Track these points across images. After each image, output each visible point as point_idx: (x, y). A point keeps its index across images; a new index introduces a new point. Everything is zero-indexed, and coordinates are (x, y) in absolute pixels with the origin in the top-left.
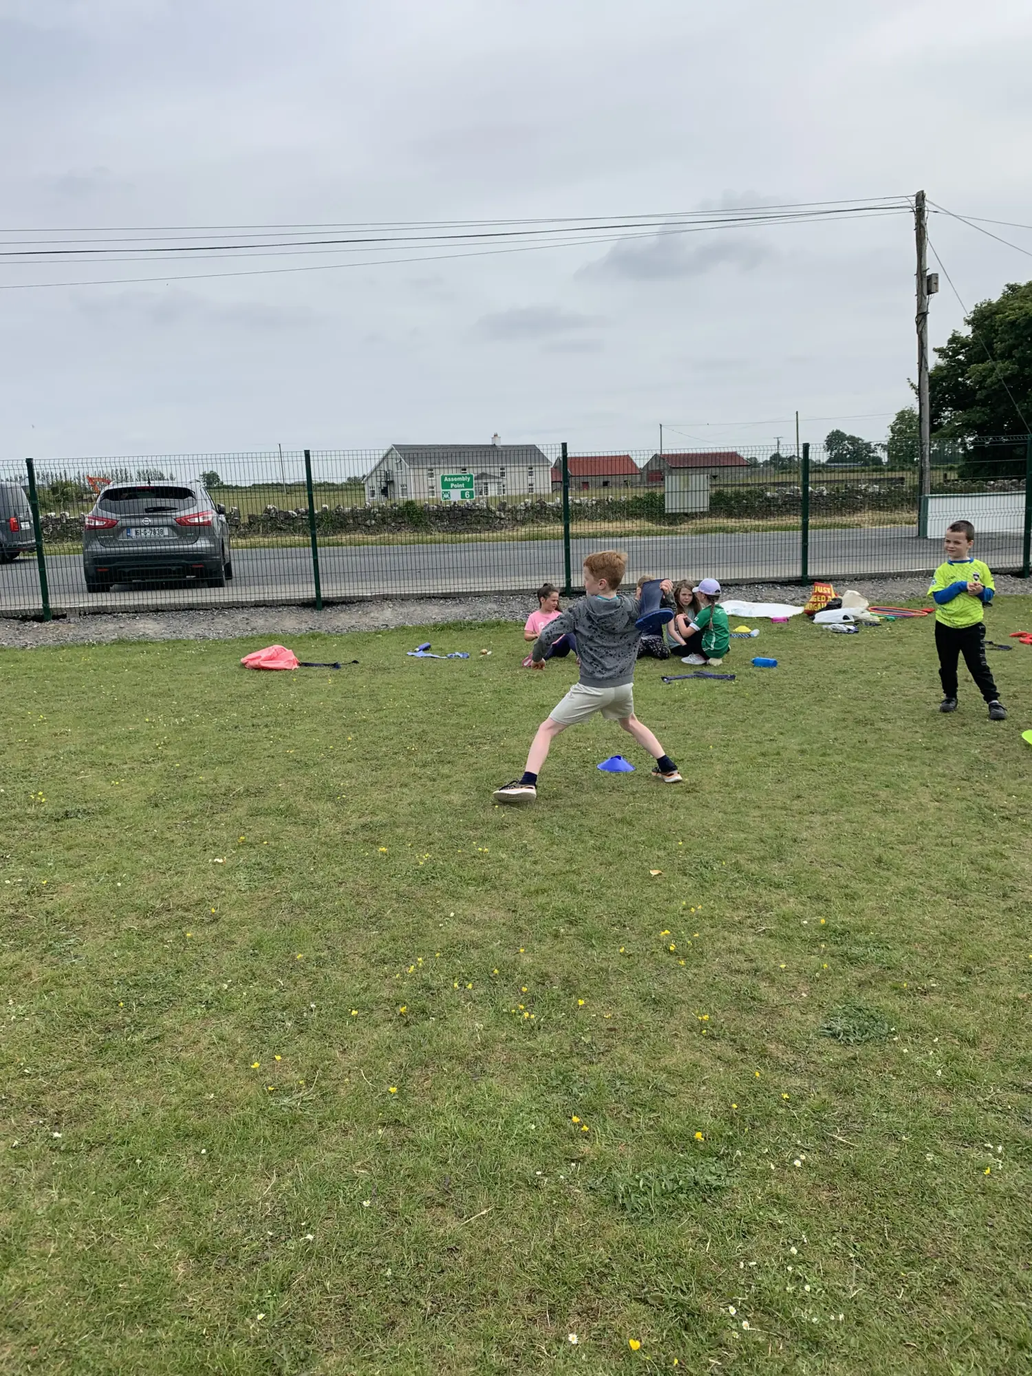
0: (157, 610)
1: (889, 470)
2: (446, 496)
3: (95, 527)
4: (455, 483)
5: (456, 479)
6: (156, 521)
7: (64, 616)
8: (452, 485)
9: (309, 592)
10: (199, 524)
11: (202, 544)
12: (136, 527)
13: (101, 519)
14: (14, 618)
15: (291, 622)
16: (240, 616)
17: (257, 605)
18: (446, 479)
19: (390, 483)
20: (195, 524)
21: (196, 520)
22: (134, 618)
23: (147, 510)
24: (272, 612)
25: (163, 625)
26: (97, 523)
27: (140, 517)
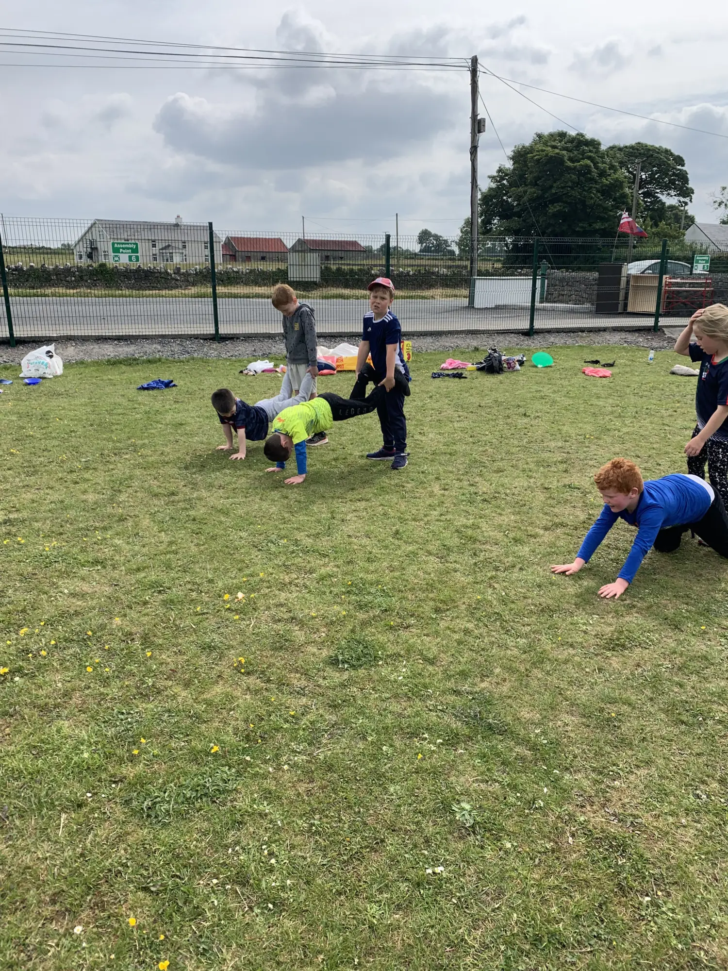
1: (459, 260)
19: (94, 249)
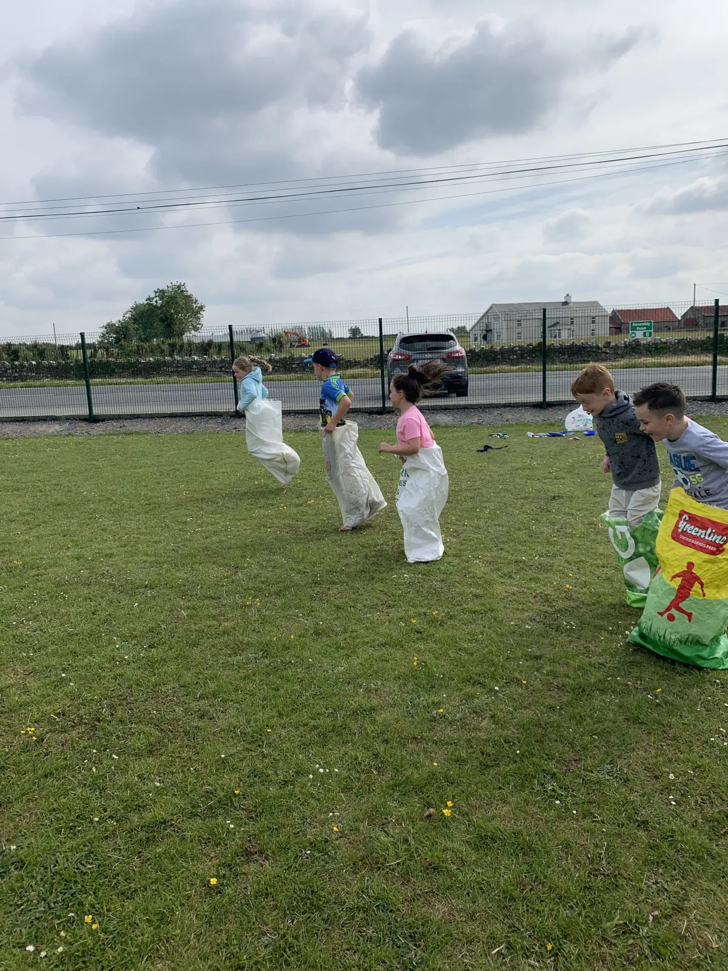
0: (446, 409)
2: (633, 335)
3: (398, 360)
4: (640, 327)
5: (640, 324)
6: (434, 355)
7: (393, 412)
8: (638, 328)
9: (539, 398)
10: (459, 357)
11: (460, 370)
12: (420, 359)
13: (401, 355)
14: (365, 412)
15: (528, 416)
16: (496, 412)
17: (505, 406)
18: (634, 325)
19: (489, 331)
20: (456, 357)
21: (457, 355)
22: (433, 413)
23: (429, 349)
24: (517, 410)
25: (451, 418)
26: (400, 357)
27: (425, 353)
